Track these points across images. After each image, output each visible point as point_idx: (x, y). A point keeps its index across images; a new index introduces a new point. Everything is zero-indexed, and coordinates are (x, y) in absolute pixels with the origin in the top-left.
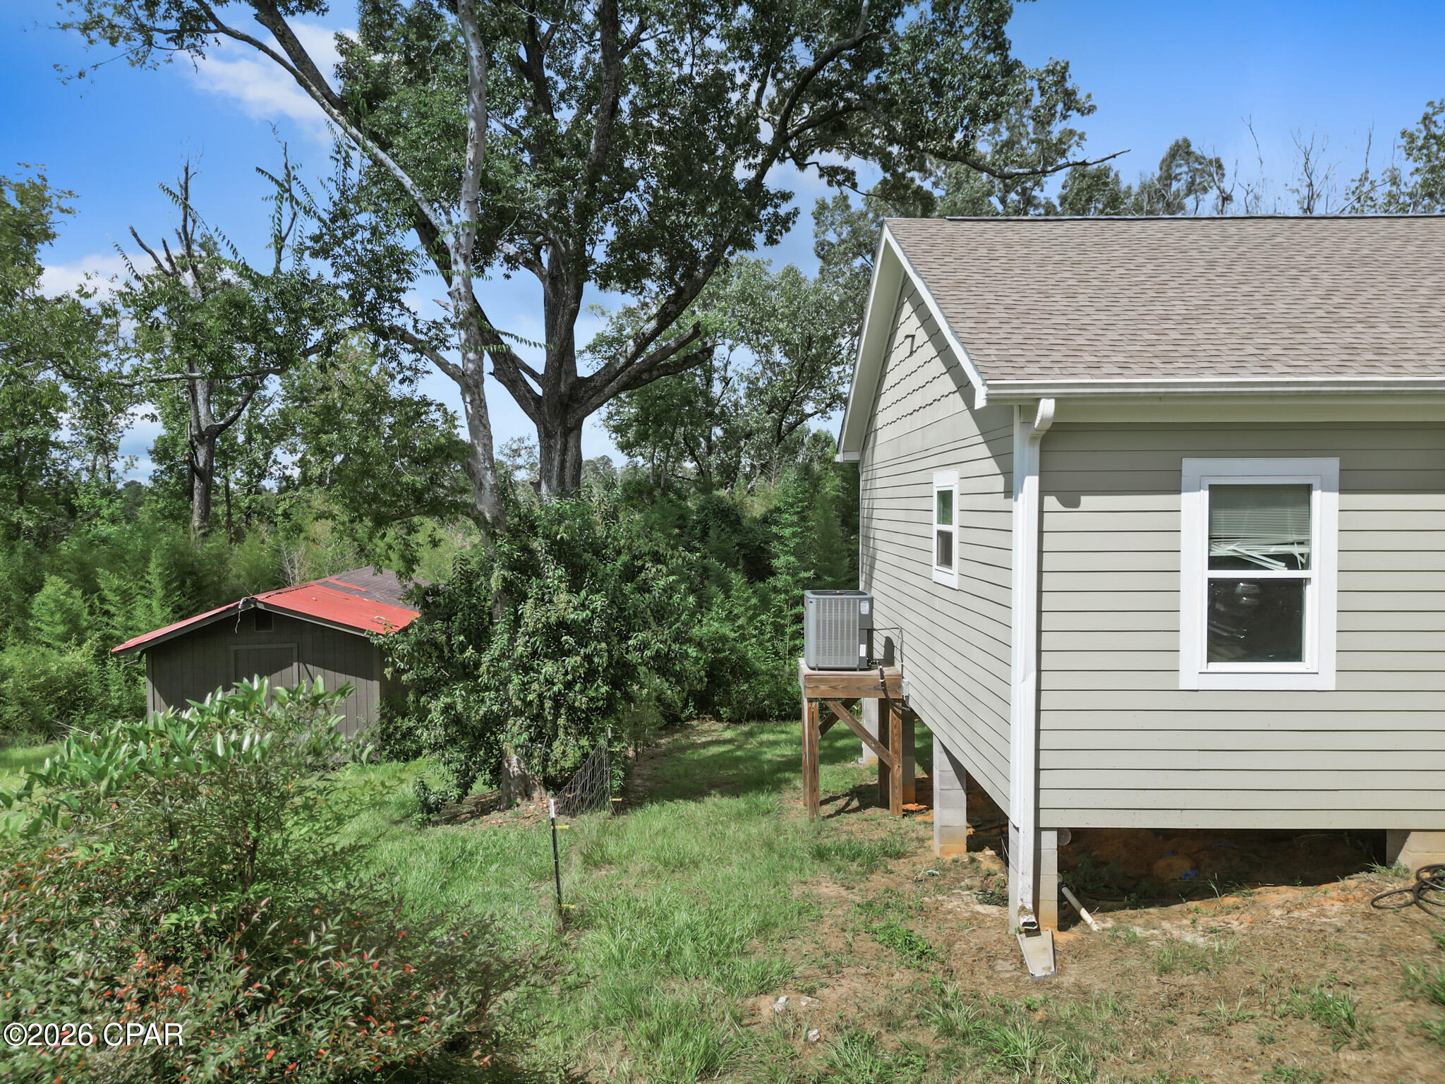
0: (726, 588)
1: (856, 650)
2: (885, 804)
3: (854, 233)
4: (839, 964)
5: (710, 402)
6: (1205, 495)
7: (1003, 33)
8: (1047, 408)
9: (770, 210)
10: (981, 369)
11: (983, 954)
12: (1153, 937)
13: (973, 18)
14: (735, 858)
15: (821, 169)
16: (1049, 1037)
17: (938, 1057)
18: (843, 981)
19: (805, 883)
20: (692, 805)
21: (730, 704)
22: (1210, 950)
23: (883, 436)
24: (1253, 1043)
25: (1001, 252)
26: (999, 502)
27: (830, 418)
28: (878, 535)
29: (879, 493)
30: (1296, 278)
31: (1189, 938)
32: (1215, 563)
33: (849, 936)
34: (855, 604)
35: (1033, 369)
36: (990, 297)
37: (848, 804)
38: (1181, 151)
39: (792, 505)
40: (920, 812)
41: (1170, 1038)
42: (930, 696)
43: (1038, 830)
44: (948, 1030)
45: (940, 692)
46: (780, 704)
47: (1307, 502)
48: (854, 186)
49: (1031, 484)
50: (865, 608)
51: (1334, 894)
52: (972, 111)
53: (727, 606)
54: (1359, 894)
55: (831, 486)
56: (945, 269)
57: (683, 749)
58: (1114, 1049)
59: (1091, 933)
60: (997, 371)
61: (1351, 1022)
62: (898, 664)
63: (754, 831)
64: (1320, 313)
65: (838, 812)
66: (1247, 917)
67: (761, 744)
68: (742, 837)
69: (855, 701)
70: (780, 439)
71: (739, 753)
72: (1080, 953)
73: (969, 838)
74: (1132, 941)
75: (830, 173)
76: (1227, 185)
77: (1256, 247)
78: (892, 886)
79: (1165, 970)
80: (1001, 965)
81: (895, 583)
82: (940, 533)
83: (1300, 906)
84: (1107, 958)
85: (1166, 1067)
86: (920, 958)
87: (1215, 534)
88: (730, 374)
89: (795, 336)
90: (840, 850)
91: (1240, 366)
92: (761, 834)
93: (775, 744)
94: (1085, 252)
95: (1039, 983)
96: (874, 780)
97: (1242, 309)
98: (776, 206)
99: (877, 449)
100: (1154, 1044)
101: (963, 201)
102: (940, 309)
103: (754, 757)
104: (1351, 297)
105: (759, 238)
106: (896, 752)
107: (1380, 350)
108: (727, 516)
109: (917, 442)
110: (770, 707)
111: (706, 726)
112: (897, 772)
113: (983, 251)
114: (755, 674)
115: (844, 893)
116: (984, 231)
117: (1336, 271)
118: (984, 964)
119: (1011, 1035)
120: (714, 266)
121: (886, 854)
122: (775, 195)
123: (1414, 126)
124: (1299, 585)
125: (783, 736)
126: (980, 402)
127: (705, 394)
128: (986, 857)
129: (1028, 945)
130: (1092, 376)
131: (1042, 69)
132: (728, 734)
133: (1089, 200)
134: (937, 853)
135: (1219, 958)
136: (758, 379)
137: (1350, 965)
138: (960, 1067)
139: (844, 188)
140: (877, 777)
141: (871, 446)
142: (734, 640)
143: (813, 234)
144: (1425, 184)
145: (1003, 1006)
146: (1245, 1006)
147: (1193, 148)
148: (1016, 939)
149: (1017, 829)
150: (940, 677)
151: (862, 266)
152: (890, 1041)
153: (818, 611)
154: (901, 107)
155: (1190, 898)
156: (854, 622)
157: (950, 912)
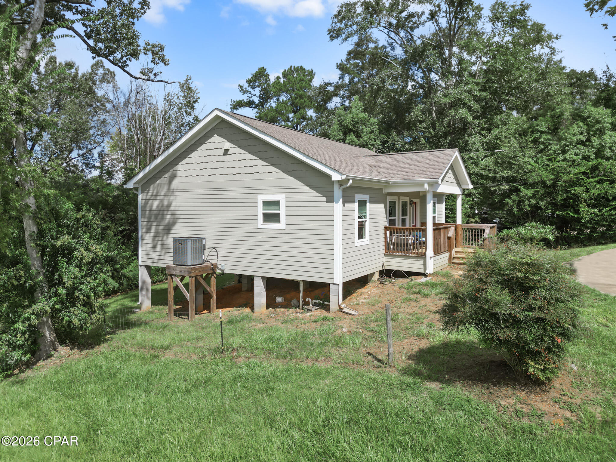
1: (202, 257)
6: (358, 203)
8: (351, 182)
23: (183, 180)
26: (323, 204)
29: (178, 201)
34: (201, 241)
47: (366, 204)
49: (341, 200)
82: (264, 214)
106: (214, 291)
126: (338, 179)
129: (345, 311)
148: (340, 311)
149: (338, 284)
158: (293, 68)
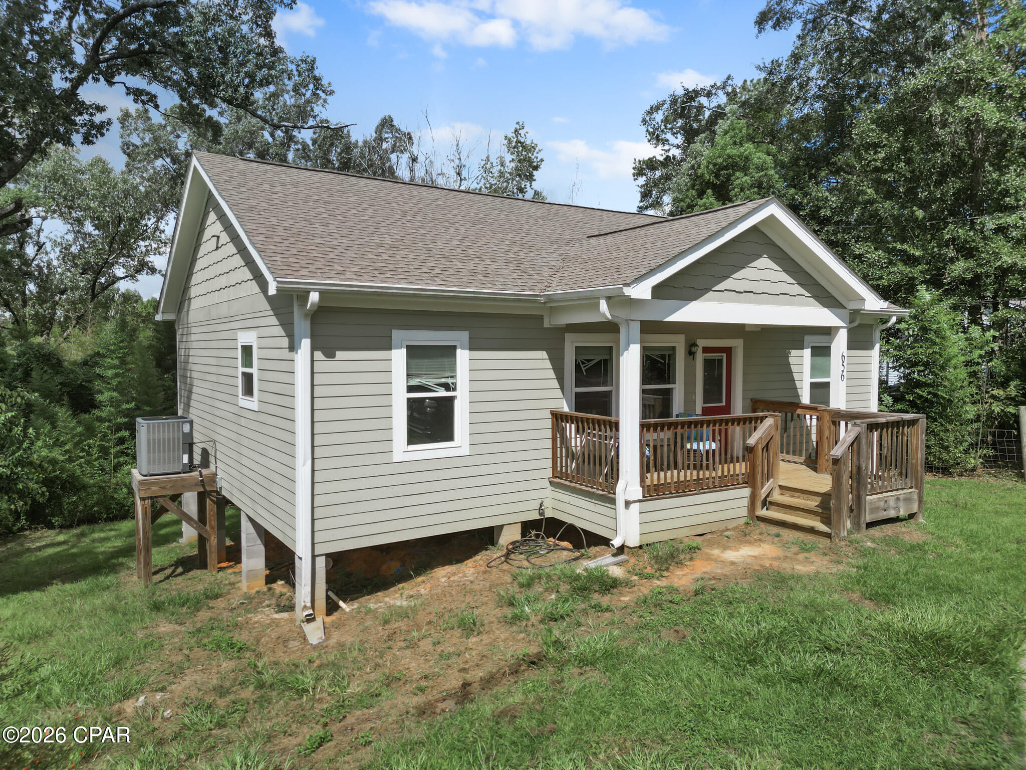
0: (52, 420)
1: (180, 459)
2: (204, 566)
3: (156, 139)
4: (183, 669)
5: (27, 262)
6: (404, 351)
7: (270, 26)
8: (314, 297)
9: (86, 117)
10: (272, 270)
11: (280, 640)
12: (380, 607)
13: (249, 11)
14: (84, 623)
15: (128, 89)
16: (322, 673)
17: (255, 702)
18: (185, 678)
19: (147, 628)
20: (37, 595)
21: (62, 513)
22: (410, 607)
23: (195, 304)
24: (430, 647)
25: (279, 189)
26: (286, 354)
27: (137, 280)
28: (194, 375)
29: (195, 345)
30: (447, 228)
31: (398, 603)
32: (410, 389)
33: (187, 652)
34: (178, 426)
35: (304, 272)
36: (274, 221)
37: (174, 571)
38: (387, 123)
39: (113, 352)
40: (231, 567)
41: (388, 657)
42: (237, 484)
43: (314, 557)
44: (261, 686)
45: (246, 481)
46: (108, 509)
47: (454, 355)
48: (157, 107)
49: (306, 343)
50: (186, 428)
51: (470, 565)
52: (251, 76)
53: (55, 434)
54: (481, 562)
55: (146, 335)
56: (241, 196)
57: (19, 554)
58: (359, 669)
59: (345, 613)
60: (282, 272)
61: (474, 624)
62: (212, 467)
63: (98, 602)
64: (459, 250)
65: (167, 578)
66: (429, 585)
67: (94, 541)
68: (87, 608)
69: (180, 495)
70: (94, 296)
71: (74, 550)
72: (338, 626)
73: (267, 576)
74: (369, 611)
75: (137, 94)
76: (415, 149)
77: (428, 205)
78: (213, 616)
79: (386, 622)
80: (292, 644)
81: (208, 409)
82: (244, 374)
83: (454, 574)
84: (354, 624)
85: (387, 671)
86: (238, 652)
87: (410, 373)
88: (42, 239)
89: (106, 214)
90: (172, 602)
91: (419, 279)
92: (104, 603)
93: (107, 539)
94: (331, 196)
95: (315, 647)
96: (195, 552)
97: (420, 244)
98: (91, 115)
99: (191, 313)
100: (381, 661)
101: (243, 131)
102: (241, 225)
103: (89, 552)
104: (473, 242)
105: (77, 138)
106: (212, 528)
107: (486, 274)
108: (49, 360)
109: (224, 310)
110: (99, 512)
111: (39, 534)
112: (213, 541)
113: (266, 186)
114: (85, 487)
115: (178, 628)
116: (266, 171)
117: (467, 226)
118: (281, 646)
119: (300, 677)
120: (32, 153)
121: (208, 597)
122: (91, 106)
123: (511, 134)
124: (451, 400)
125: (113, 533)
126: (272, 291)
127: (21, 255)
128: (279, 586)
129: (308, 628)
130: (340, 279)
131: (298, 58)
132: (61, 538)
133: (332, 145)
134: (245, 589)
135: (414, 610)
136: (71, 246)
137: (475, 598)
138: (269, 703)
139: (147, 106)
140: (197, 549)
141: (185, 309)
142: (62, 461)
143: (118, 135)
144: (517, 169)
145: (294, 665)
146: (427, 631)
147: (395, 123)
148: (301, 627)
149: (301, 559)
150: (246, 471)
151: (163, 166)
152: (222, 703)
153: (148, 432)
154: (197, 61)
155: (399, 583)
156: (178, 439)
157: (256, 623)
158: (748, 83)
